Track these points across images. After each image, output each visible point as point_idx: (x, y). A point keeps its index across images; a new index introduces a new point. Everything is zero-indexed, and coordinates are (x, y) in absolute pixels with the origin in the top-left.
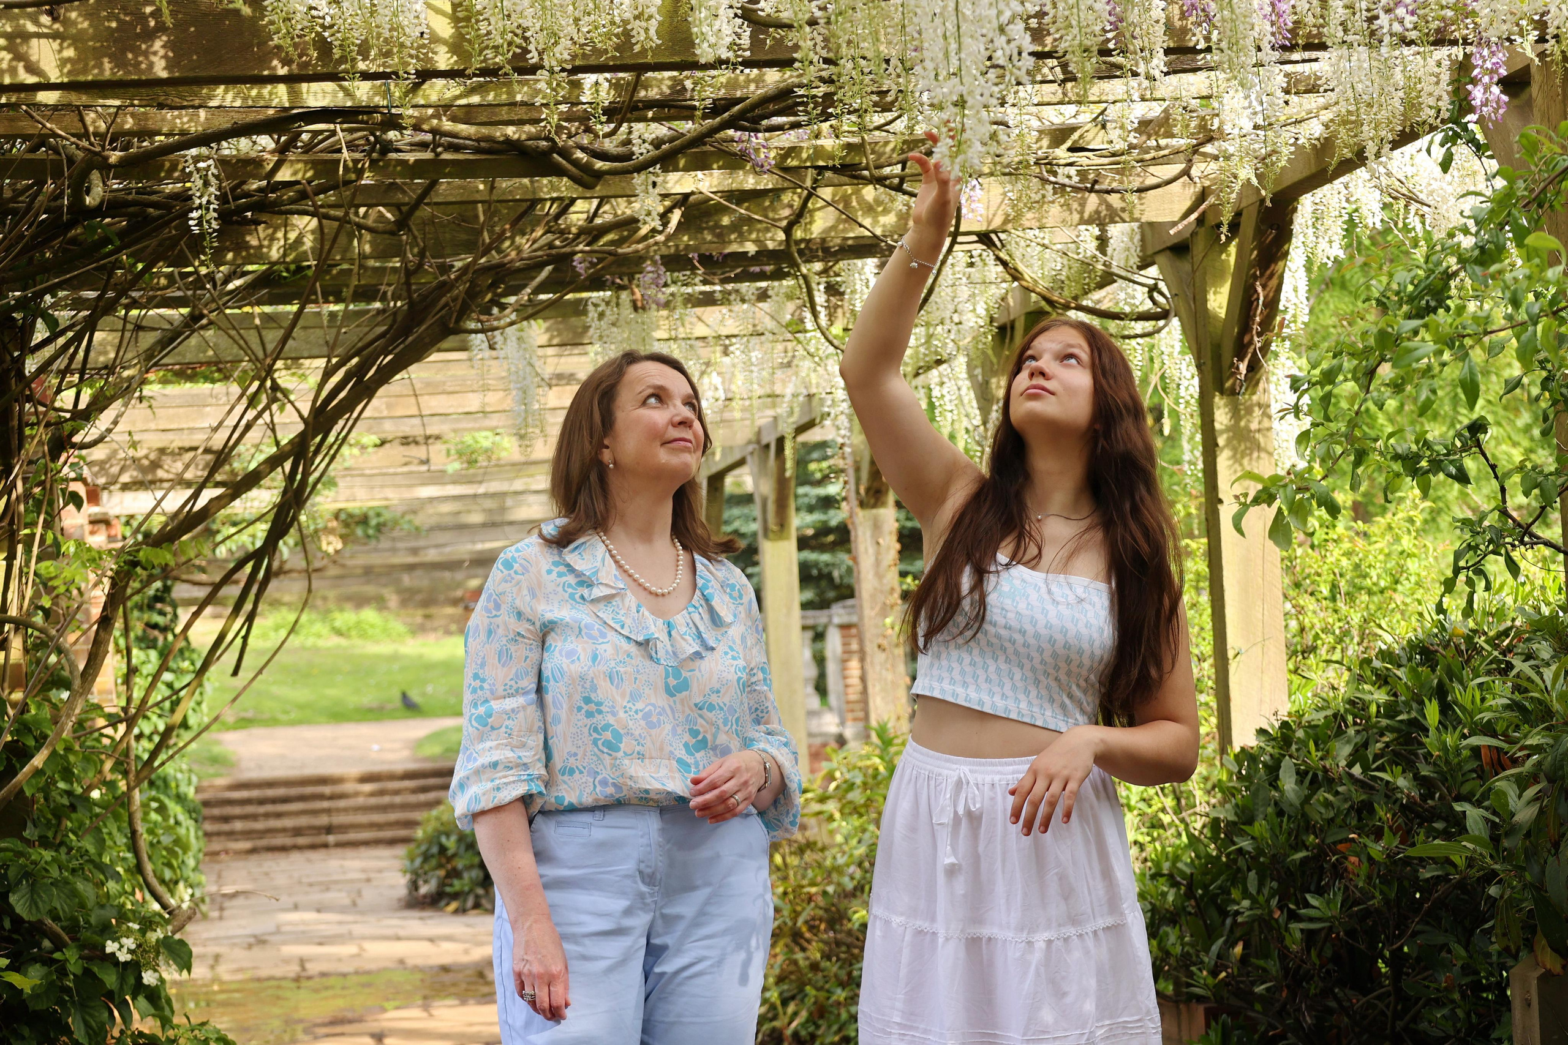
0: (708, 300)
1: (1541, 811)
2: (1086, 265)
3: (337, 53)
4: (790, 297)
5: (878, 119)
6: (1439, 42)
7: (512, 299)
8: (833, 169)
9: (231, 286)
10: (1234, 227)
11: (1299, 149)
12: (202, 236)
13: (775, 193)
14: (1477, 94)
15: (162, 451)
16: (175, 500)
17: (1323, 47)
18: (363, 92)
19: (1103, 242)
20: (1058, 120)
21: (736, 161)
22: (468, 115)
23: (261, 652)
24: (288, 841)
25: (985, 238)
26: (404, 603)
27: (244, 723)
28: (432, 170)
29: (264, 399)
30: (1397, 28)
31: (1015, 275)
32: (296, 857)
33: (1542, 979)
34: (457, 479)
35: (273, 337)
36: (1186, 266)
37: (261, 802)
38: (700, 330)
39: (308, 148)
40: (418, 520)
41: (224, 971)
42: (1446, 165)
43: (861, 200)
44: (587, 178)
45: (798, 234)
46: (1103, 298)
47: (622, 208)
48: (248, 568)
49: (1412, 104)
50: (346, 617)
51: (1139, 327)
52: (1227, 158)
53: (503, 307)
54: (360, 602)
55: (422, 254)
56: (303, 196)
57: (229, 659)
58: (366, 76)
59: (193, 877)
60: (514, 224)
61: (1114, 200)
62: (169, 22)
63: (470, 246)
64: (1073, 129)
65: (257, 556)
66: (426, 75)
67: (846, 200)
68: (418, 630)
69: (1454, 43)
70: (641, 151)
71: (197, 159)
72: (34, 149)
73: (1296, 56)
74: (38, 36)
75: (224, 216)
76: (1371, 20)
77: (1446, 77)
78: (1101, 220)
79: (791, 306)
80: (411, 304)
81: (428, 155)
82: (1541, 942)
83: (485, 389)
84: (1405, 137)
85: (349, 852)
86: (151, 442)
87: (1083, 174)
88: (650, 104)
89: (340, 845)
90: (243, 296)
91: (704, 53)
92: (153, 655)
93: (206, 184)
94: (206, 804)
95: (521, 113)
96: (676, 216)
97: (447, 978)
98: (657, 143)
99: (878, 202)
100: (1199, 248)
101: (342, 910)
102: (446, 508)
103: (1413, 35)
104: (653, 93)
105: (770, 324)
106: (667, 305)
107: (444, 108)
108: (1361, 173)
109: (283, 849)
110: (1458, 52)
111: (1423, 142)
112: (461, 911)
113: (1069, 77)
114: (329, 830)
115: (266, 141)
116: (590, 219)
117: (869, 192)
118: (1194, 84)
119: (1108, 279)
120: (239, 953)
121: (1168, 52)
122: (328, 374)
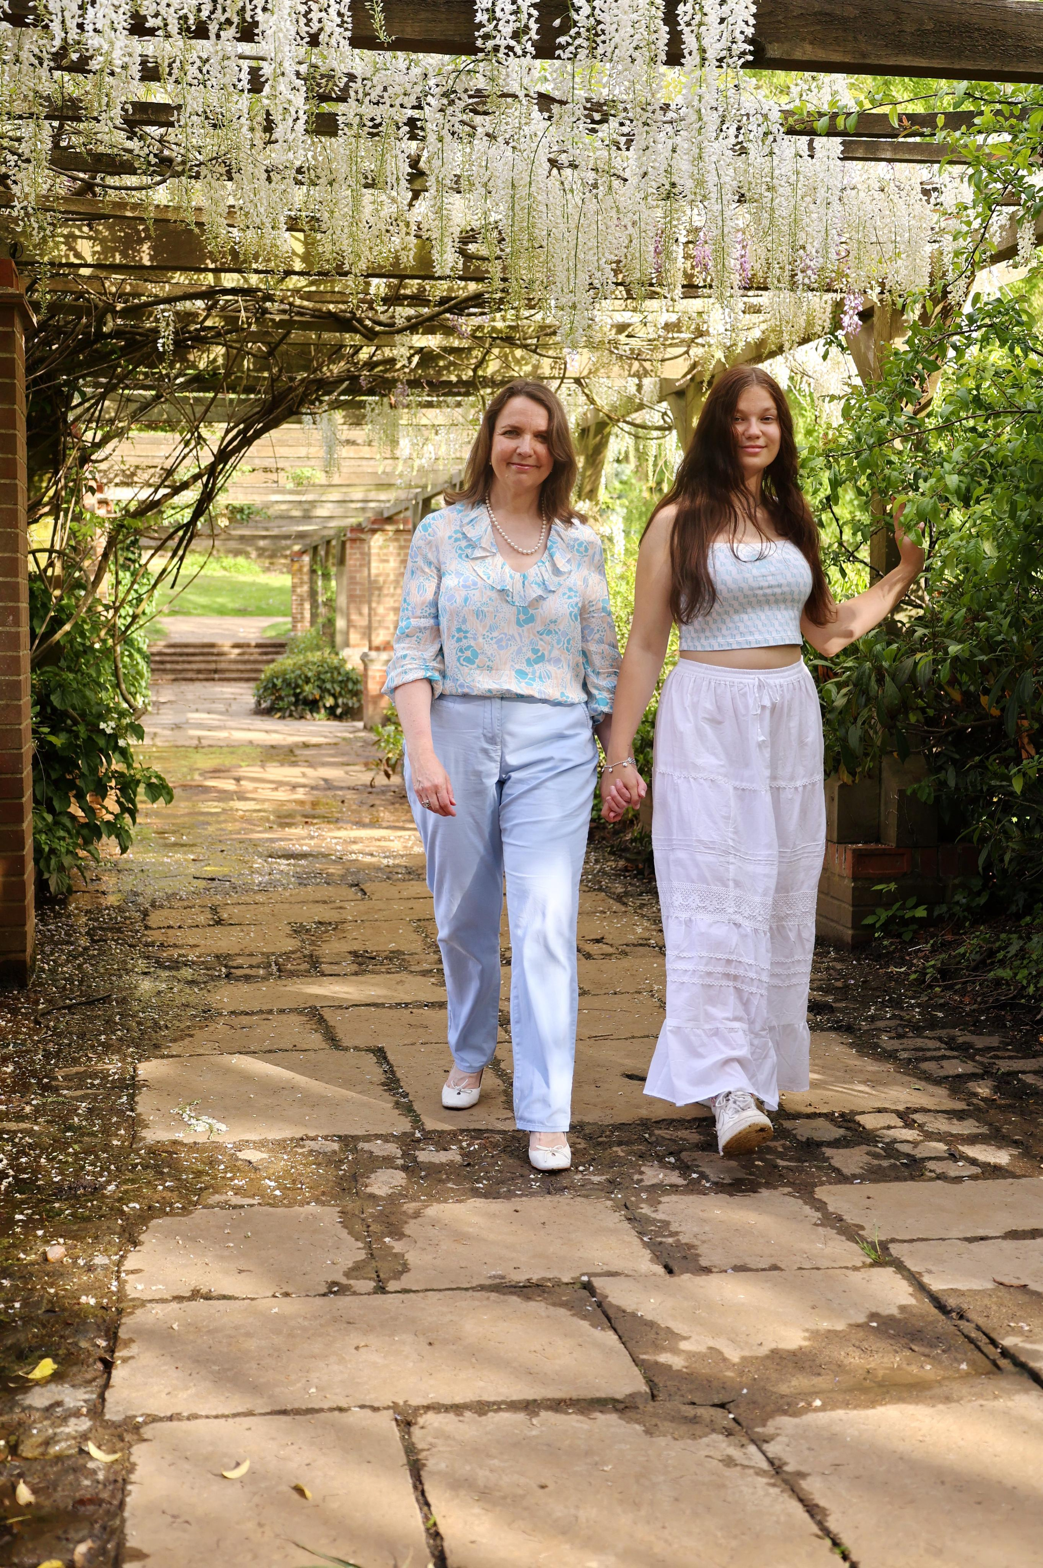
0: (430, 405)
2: (630, 399)
3: (242, 257)
4: (473, 406)
5: (526, 313)
6: (828, 291)
7: (326, 398)
8: (501, 339)
9: (178, 381)
10: (710, 383)
11: (748, 344)
12: (164, 352)
13: (470, 349)
14: (846, 320)
15: (137, 467)
16: (145, 494)
17: (766, 289)
18: (254, 280)
19: (639, 387)
20: (621, 320)
21: (449, 331)
22: (308, 296)
23: (185, 576)
24: (194, 676)
25: (577, 381)
26: (260, 556)
27: (174, 613)
28: (288, 325)
29: (193, 443)
30: (807, 281)
31: (592, 402)
32: (198, 686)
33: (841, 787)
34: (291, 492)
35: (199, 410)
36: (683, 403)
37: (181, 655)
38: (424, 421)
39: (223, 308)
40: (271, 512)
41: (159, 742)
42: (825, 357)
43: (514, 357)
44: (370, 336)
45: (480, 373)
46: (637, 417)
47: (387, 352)
48: (181, 533)
49: (810, 324)
50: (229, 561)
51: (655, 434)
52: (710, 346)
53: (321, 402)
54: (237, 553)
55: (280, 371)
56: (219, 335)
57: (170, 579)
58: (257, 271)
59: (144, 691)
60: (329, 358)
61: (647, 365)
62: (153, 235)
63: (306, 368)
64: (629, 325)
65: (187, 525)
66: (289, 273)
67: (506, 355)
68: (267, 570)
69: (836, 291)
70: (400, 322)
71: (163, 311)
72: (77, 299)
73: (750, 293)
74: (82, 237)
75: (176, 343)
76: (793, 276)
77: (829, 309)
78: (639, 375)
79: (473, 411)
80: (274, 397)
81: (286, 317)
83: (309, 445)
84: (805, 340)
85: (225, 684)
86: (132, 461)
87: (632, 350)
88: (406, 297)
89: (220, 680)
90: (183, 387)
91: (438, 272)
92: (128, 574)
93: (168, 325)
94: (153, 654)
95: (338, 297)
96: (416, 359)
97: (272, 751)
98: (409, 319)
99: (523, 358)
100: (690, 393)
101: (221, 713)
102: (284, 507)
103: (816, 285)
104: (408, 292)
105: (461, 419)
106: (408, 406)
107: (296, 291)
108: (779, 358)
109: (191, 680)
110: (838, 296)
111: (812, 344)
112: (282, 718)
113: (630, 297)
114: (216, 671)
115: (200, 304)
116: (371, 357)
117: (519, 353)
118: (695, 305)
119: (641, 407)
120: (168, 733)
121: (683, 286)
122: (228, 432)
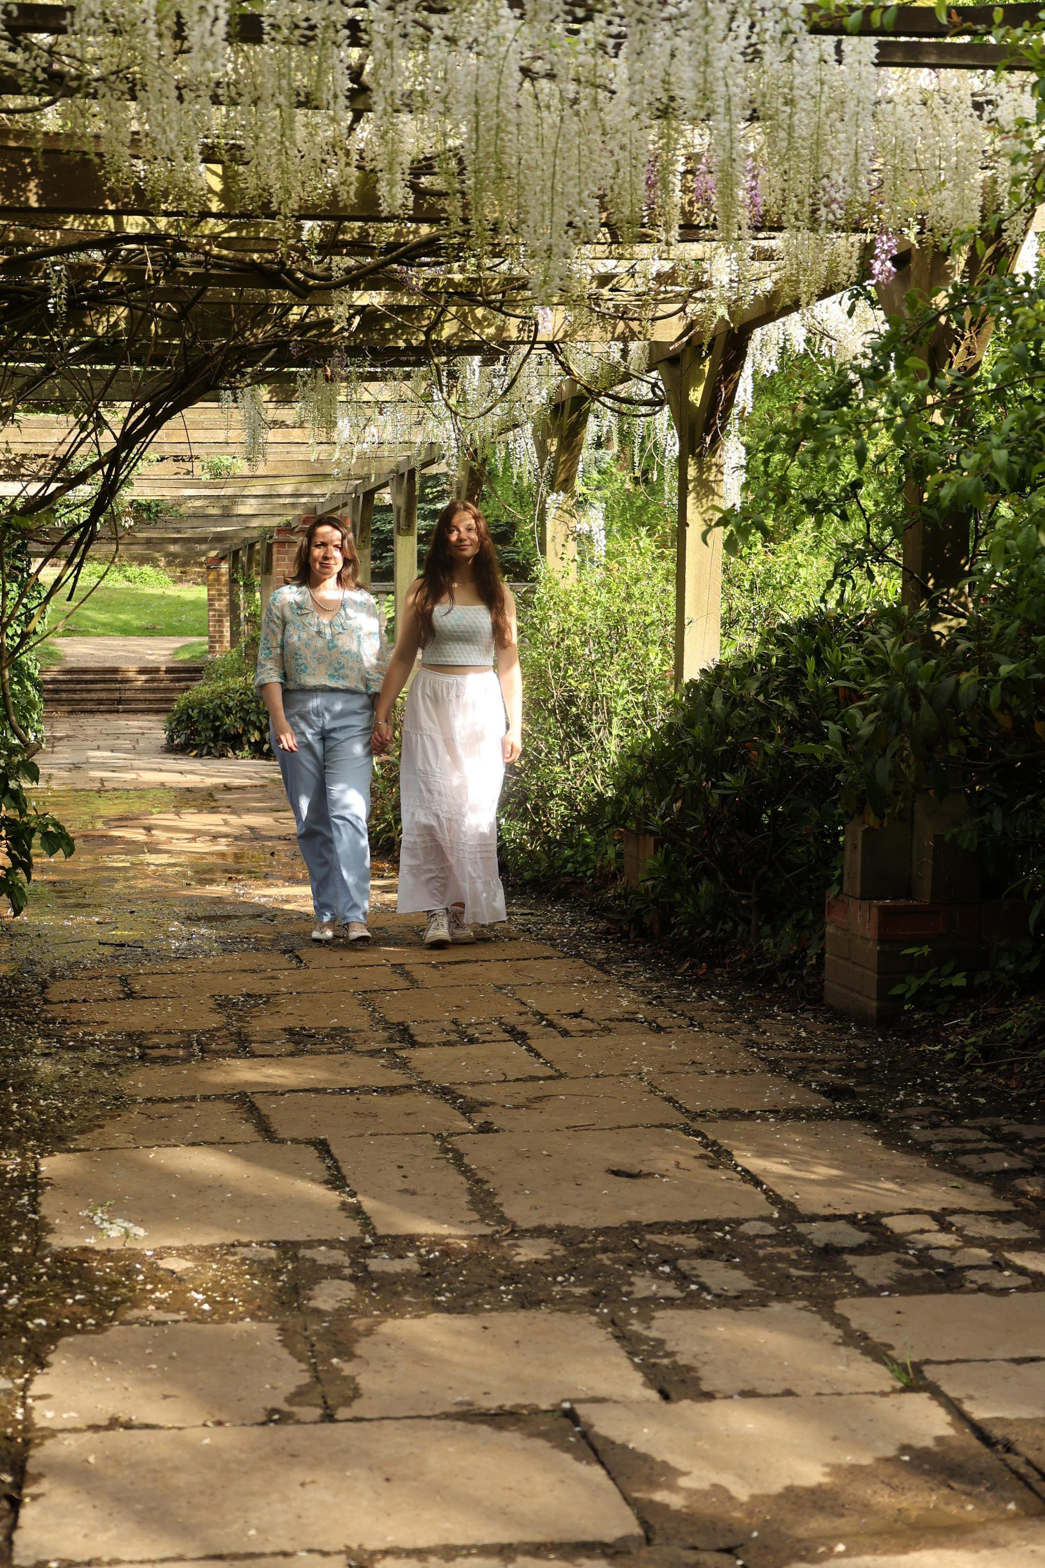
0: (372, 377)
1: (876, 729)
2: (614, 368)
3: (148, 195)
4: (424, 378)
5: (487, 262)
6: (856, 230)
7: (249, 370)
8: (460, 294)
9: (72, 351)
10: (711, 347)
11: (757, 297)
12: (56, 314)
13: (422, 308)
14: (877, 266)
15: (24, 456)
16: (33, 488)
17: (780, 229)
18: (162, 223)
19: (625, 353)
20: (603, 270)
21: (397, 285)
22: (227, 244)
23: (81, 589)
24: (95, 707)
25: (550, 346)
26: (169, 564)
27: (69, 632)
28: (203, 280)
29: (91, 426)
30: (831, 217)
31: (569, 371)
32: (99, 717)
33: (866, 832)
34: (207, 486)
35: (98, 385)
36: (677, 372)
37: (79, 682)
38: (366, 397)
39: (126, 260)
40: (183, 510)
41: (54, 784)
42: (850, 313)
43: (474, 317)
44: (302, 292)
45: (434, 337)
46: (621, 390)
47: (322, 312)
48: (77, 536)
49: (833, 272)
50: (133, 570)
51: (644, 410)
52: (711, 300)
53: (243, 375)
54: (142, 561)
55: (194, 336)
56: (120, 292)
57: (65, 591)
58: (166, 214)
59: (37, 726)
60: (253, 320)
61: (635, 325)
62: (42, 168)
63: (225, 333)
64: (614, 276)
65: (86, 524)
66: (206, 214)
67: (465, 316)
68: (178, 580)
69: (865, 231)
70: (337, 275)
71: (54, 264)
73: (761, 235)
75: (70, 303)
76: (814, 212)
77: (856, 254)
78: (624, 339)
79: (424, 384)
80: (187, 369)
81: (201, 270)
82: (868, 808)
83: (228, 428)
84: (825, 294)
85: (131, 716)
86: (18, 449)
87: (616, 307)
88: (345, 244)
89: (125, 711)
90: (78, 358)
91: (385, 209)
92: (15, 585)
93: (60, 281)
94: (46, 682)
95: (263, 245)
96: (357, 320)
97: (189, 795)
98: (348, 270)
99: (485, 318)
100: (686, 360)
101: (127, 751)
102: (198, 503)
103: (842, 222)
104: (348, 237)
105: (410, 394)
106: (347, 379)
107: (213, 238)
108: (795, 316)
109: (91, 712)
110: (869, 237)
111: (834, 298)
112: (199, 756)
113: (615, 240)
114: (120, 701)
115: (97, 255)
116: (303, 319)
117: (480, 312)
118: (695, 249)
119: (627, 377)
120: (65, 774)
121: (681, 227)
122: (132, 411)
